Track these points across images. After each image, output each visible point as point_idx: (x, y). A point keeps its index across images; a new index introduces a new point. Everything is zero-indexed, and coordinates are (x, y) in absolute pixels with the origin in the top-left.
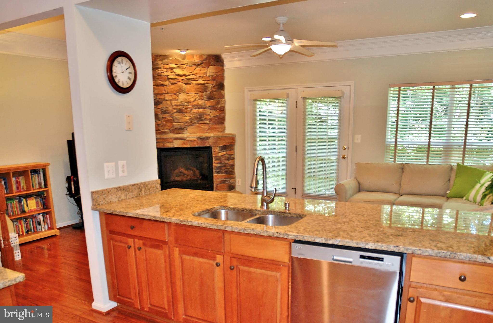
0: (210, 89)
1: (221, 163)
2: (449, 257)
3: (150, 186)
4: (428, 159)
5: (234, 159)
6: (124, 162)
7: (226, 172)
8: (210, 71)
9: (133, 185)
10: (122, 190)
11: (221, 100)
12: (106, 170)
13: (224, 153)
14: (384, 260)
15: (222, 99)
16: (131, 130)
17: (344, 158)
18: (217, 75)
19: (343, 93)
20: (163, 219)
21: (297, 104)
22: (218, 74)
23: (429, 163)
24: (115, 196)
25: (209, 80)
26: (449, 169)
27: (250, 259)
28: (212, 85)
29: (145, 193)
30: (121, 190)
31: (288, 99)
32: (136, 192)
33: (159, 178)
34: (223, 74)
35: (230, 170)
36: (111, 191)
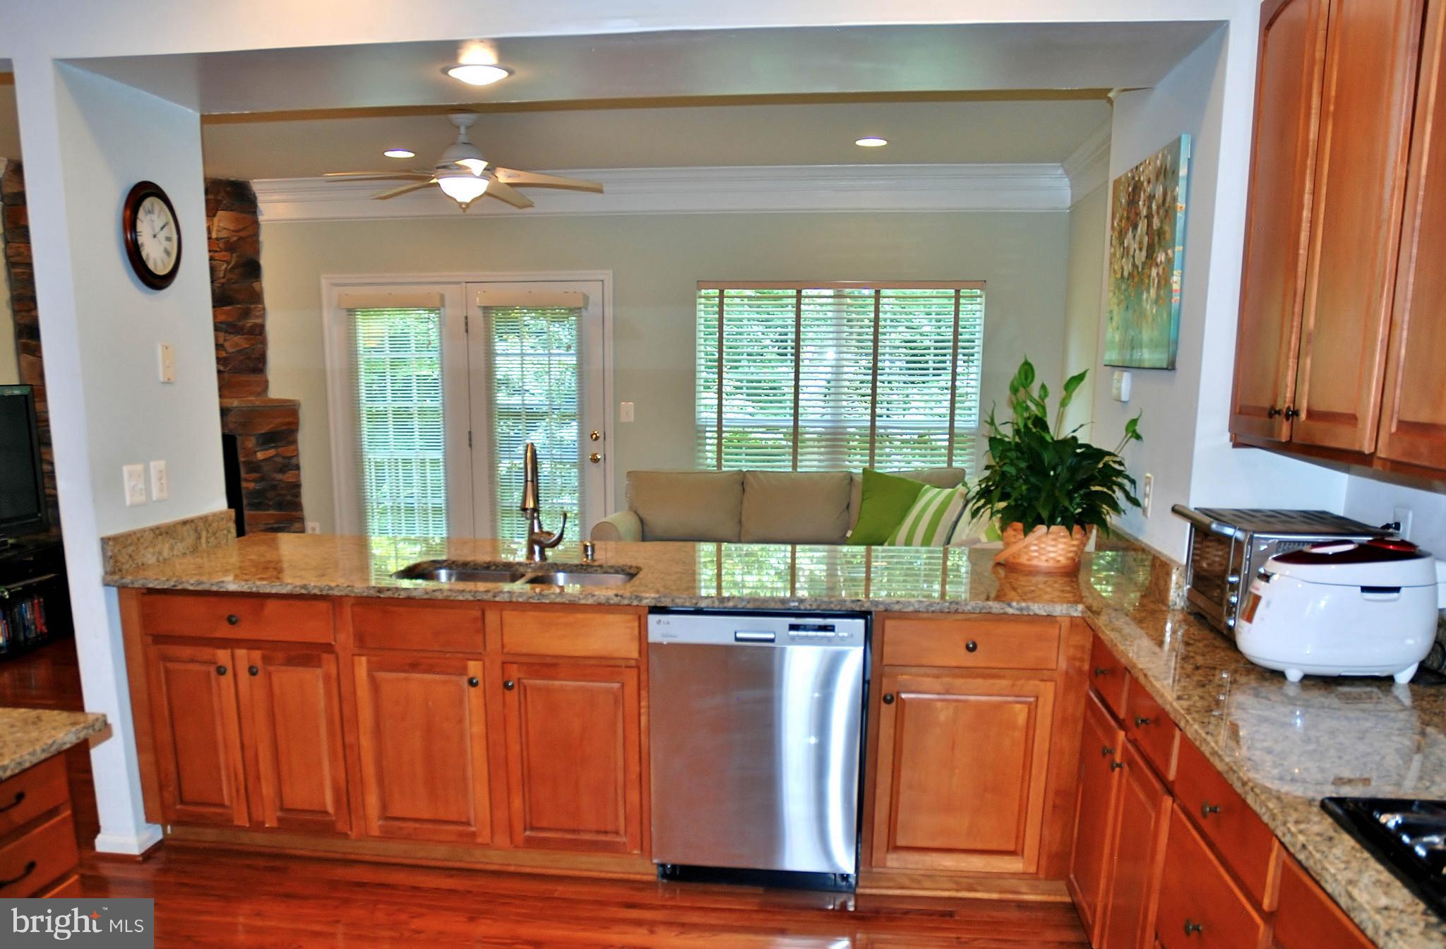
0: (222, 275)
1: (262, 479)
2: (947, 610)
3: (215, 525)
4: (795, 460)
5: (297, 467)
6: (161, 464)
7: (280, 506)
8: (221, 225)
9: (185, 523)
10: (164, 535)
11: (253, 306)
12: (128, 485)
13: (271, 452)
14: (836, 629)
15: (254, 303)
16: (171, 383)
17: (595, 460)
18: (241, 238)
19: (586, 298)
20: (328, 590)
21: (467, 324)
22: (241, 234)
23: (799, 470)
24: (151, 550)
25: (217, 251)
26: (847, 481)
27: (548, 660)
28: (225, 266)
29: (208, 542)
30: (161, 534)
31: (442, 309)
32: (190, 541)
33: (230, 506)
34: (255, 235)
35: (289, 498)
36: (142, 537)
